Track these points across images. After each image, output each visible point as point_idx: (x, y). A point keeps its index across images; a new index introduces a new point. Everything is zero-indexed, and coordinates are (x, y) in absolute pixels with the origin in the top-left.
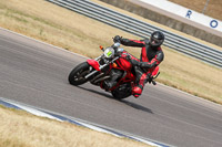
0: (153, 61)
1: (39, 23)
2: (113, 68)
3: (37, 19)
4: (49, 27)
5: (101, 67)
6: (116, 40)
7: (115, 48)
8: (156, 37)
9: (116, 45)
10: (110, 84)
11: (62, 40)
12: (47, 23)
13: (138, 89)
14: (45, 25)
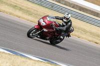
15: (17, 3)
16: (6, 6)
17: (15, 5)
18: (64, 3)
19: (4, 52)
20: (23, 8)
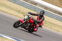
0: (41, 20)
1: (50, 24)
2: (28, 22)
3: (50, 23)
4: (53, 25)
5: (24, 22)
6: (29, 13)
7: (28, 16)
8: (42, 12)
9: (29, 15)
10: (27, 28)
11: (57, 29)
12: (52, 24)
13: (36, 29)
14: (52, 25)
15: (20, 9)
16: (14, 11)
17: (19, 10)
18: (49, 9)
19: (11, 40)
20: (23, 12)
